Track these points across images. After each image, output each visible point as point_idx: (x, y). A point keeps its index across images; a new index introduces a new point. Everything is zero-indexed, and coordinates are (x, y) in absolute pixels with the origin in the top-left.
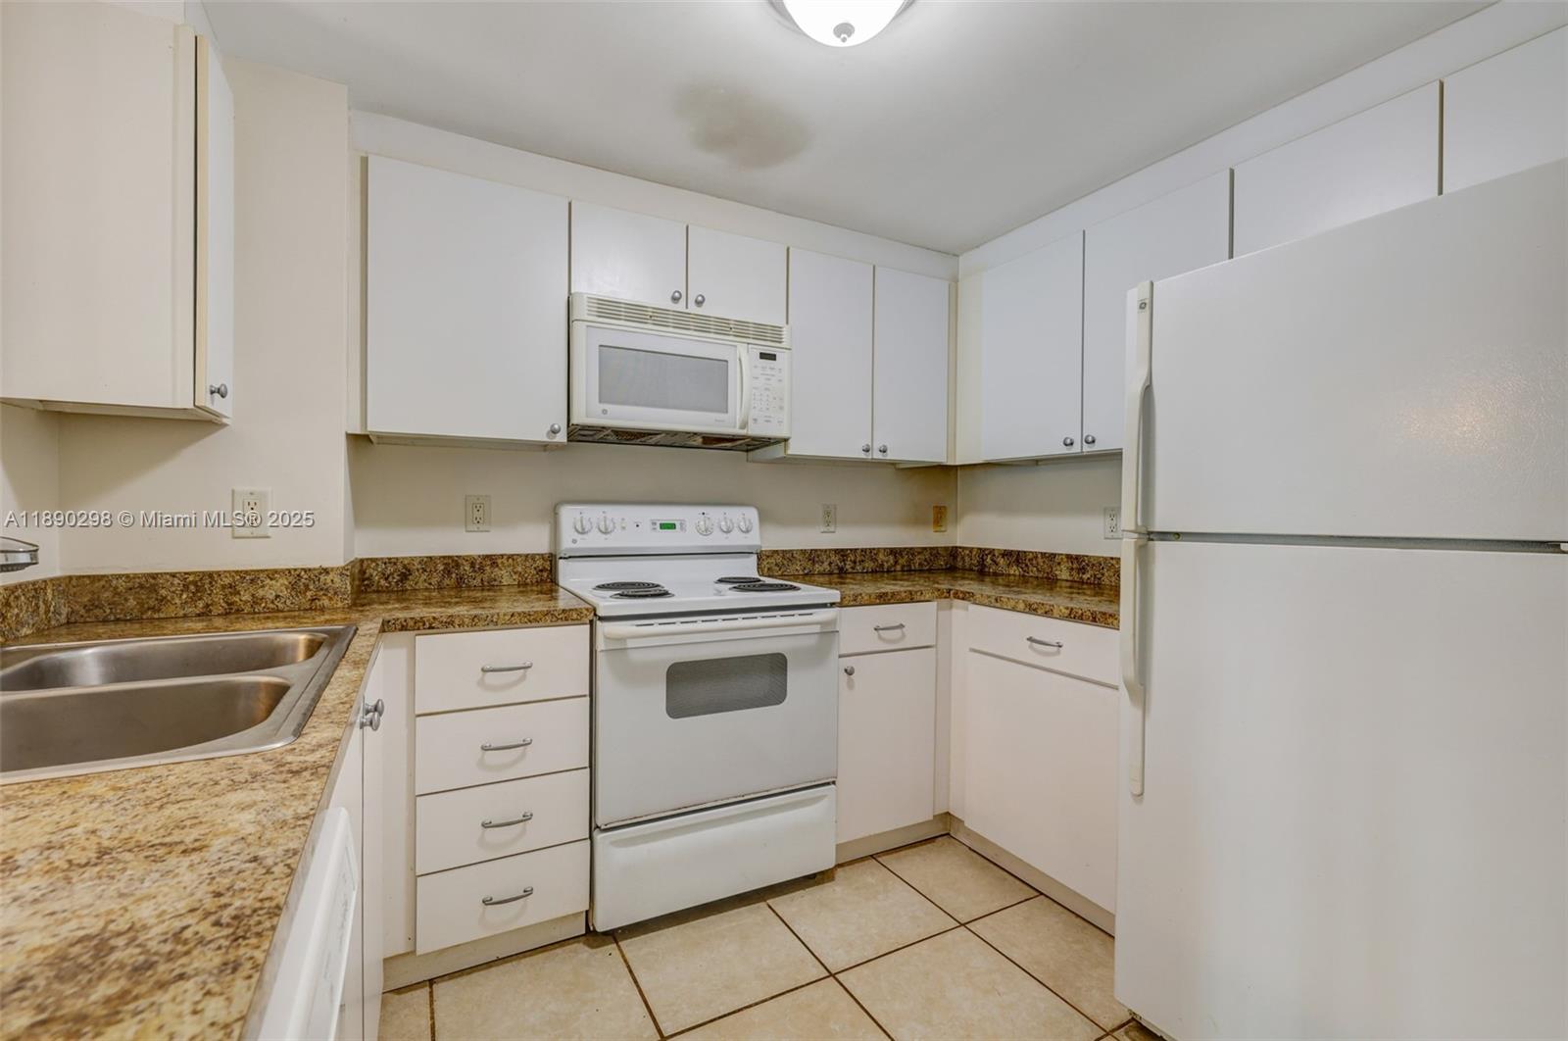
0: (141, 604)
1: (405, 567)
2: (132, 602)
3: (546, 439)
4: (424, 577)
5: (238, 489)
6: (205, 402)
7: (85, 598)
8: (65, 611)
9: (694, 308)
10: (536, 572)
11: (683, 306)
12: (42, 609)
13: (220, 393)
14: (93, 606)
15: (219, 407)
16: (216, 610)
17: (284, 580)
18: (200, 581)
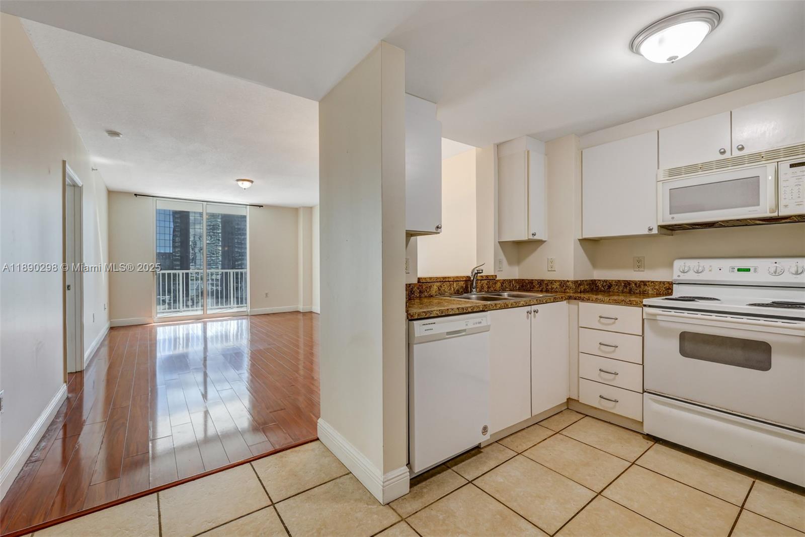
0: (530, 287)
1: (610, 283)
2: (529, 286)
3: (648, 233)
4: (617, 287)
5: (549, 258)
6: (531, 237)
7: (521, 284)
8: (518, 287)
9: (736, 153)
10: (666, 289)
11: (727, 155)
12: (512, 285)
13: (534, 235)
14: (522, 286)
15: (536, 237)
16: (544, 290)
17: (558, 284)
18: (541, 282)
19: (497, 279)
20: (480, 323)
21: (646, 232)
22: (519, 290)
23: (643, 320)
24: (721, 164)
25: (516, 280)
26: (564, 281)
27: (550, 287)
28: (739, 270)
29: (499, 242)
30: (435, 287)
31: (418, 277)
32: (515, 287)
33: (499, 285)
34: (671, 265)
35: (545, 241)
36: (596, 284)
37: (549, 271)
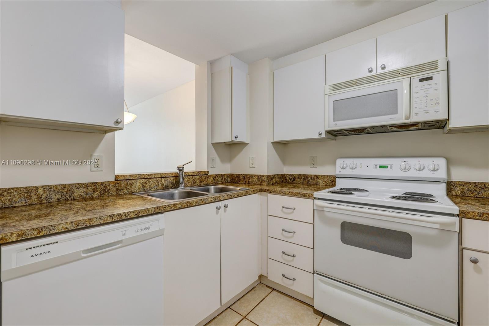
0: (238, 180)
1: (294, 177)
5: (251, 157)
6: (234, 139)
7: (232, 178)
8: (229, 180)
9: (380, 71)
10: (331, 182)
11: (374, 73)
12: (224, 179)
13: (236, 137)
14: (233, 180)
15: (238, 140)
16: (247, 183)
17: (256, 178)
18: (245, 176)
19: (210, 174)
20: (149, 228)
21: (317, 136)
22: (230, 182)
23: (314, 210)
24: (370, 80)
25: (227, 175)
26: (260, 175)
27: (251, 181)
28: (380, 167)
29: (212, 143)
30: (138, 184)
31: (116, 174)
32: (227, 180)
33: (211, 179)
34: (334, 163)
35: (248, 144)
36: (285, 178)
37: (250, 167)
